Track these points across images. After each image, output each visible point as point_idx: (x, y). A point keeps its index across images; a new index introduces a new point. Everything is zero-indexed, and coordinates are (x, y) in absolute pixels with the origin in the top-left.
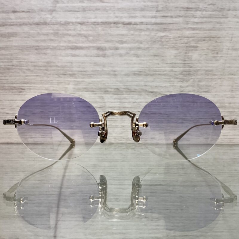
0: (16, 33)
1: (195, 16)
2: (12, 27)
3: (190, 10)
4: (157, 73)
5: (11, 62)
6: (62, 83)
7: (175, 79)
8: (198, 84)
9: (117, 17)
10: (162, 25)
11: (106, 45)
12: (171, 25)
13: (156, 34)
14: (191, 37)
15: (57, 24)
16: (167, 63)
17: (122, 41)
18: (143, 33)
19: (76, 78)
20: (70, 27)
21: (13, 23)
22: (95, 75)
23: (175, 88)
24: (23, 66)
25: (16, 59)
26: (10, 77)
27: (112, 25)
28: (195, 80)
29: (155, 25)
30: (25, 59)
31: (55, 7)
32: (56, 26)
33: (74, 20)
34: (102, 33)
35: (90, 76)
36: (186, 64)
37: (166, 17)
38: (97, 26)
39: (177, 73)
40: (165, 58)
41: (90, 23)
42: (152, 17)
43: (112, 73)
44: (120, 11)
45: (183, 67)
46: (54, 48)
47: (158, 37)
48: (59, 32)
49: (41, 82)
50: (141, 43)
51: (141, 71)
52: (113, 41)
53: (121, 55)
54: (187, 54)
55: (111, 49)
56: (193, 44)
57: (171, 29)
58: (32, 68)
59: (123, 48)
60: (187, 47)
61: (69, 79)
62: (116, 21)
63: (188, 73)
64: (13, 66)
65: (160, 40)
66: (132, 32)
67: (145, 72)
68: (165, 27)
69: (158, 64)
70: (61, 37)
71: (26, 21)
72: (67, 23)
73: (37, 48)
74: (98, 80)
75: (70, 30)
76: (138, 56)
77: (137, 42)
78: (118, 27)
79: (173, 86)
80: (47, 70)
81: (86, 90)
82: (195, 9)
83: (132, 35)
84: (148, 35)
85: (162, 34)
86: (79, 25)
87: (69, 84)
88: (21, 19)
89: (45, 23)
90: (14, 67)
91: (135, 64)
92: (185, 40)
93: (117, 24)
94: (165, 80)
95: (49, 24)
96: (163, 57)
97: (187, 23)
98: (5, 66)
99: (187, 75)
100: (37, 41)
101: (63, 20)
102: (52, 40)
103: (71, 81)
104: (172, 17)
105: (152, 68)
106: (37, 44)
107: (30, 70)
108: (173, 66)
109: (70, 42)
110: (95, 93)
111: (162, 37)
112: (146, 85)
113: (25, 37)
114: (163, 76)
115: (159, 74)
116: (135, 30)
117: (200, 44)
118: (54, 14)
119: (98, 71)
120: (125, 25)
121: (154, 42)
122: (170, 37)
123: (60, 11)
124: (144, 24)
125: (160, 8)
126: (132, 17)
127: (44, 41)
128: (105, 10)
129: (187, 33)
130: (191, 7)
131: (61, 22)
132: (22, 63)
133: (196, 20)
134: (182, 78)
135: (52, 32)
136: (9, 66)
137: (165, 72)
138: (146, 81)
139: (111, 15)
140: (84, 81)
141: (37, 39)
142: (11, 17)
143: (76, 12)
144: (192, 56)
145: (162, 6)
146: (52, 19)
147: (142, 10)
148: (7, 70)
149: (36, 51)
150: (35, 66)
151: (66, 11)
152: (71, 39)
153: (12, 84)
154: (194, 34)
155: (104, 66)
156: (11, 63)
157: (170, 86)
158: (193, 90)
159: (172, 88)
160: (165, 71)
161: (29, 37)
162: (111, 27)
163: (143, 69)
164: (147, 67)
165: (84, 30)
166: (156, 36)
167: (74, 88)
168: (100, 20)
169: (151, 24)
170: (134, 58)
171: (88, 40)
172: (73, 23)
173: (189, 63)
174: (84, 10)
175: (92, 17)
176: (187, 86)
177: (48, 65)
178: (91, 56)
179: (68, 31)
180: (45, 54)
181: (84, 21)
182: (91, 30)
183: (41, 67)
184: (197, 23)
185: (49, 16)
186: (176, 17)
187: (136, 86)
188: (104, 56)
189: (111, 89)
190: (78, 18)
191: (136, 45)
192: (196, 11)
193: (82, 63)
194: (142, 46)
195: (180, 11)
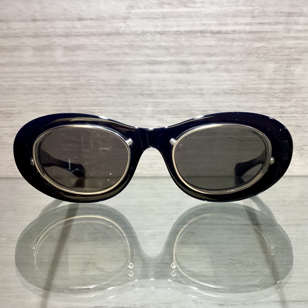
0: (83, 45)
1: (298, 23)
2: (78, 38)
3: (292, 15)
4: (252, 91)
5: (79, 80)
6: (138, 104)
7: (273, 98)
8: (301, 104)
9: (204, 25)
10: (258, 34)
11: (192, 59)
12: (270, 33)
13: (252, 44)
14: (293, 48)
15: (131, 35)
16: (264, 80)
17: (210, 53)
18: (235, 43)
19: (155, 98)
20: (148, 37)
21: (79, 32)
22: (178, 94)
23: (275, 109)
24: (93, 86)
25: (84, 77)
26: (77, 98)
27: (199, 34)
28: (298, 99)
29: (249, 34)
30: (94, 77)
31: (130, 13)
32: (131, 37)
33: (152, 29)
34: (187, 44)
35: (171, 96)
36: (288, 81)
37: (264, 24)
38: (180, 36)
39: (276, 91)
40: (261, 73)
41: (172, 33)
42: (247, 24)
43: (198, 92)
44: (207, 17)
45: (283, 84)
46: (128, 64)
47: (254, 48)
48: (135, 44)
49: (114, 104)
50: (233, 55)
51: (233, 89)
52: (199, 53)
53: (209, 71)
54: (288, 69)
55: (197, 64)
56: (295, 56)
57: (270, 39)
58: (103, 88)
59: (211, 62)
60: (288, 59)
61: (147, 100)
62: (202, 30)
63: (290, 91)
64: (80, 85)
65: (255, 51)
66: (222, 43)
67: (238, 90)
68: (262, 36)
69: (254, 80)
70: (137, 50)
71: (95, 30)
72: (144, 33)
73: (109, 63)
74: (182, 100)
75: (148, 41)
76: (229, 71)
77: (229, 54)
78: (205, 37)
79: (271, 107)
80: (121, 90)
81: (168, 112)
82: (298, 15)
83: (222, 46)
84: (241, 46)
85: (258, 45)
86: (159, 35)
87: (146, 106)
88: (89, 28)
89: (118, 34)
90: (81, 87)
91: (225, 80)
92: (287, 51)
93: (204, 33)
94: (263, 99)
95: (122, 35)
96: (259, 72)
97: (289, 31)
98: (70, 85)
99: (289, 93)
100: (108, 55)
101: (139, 29)
102: (126, 54)
103: (149, 102)
104: (270, 24)
105: (246, 85)
106: (109, 59)
107: (101, 90)
108: (272, 83)
109: (147, 55)
110: (178, 116)
111: (258, 48)
112: (239, 106)
113: (94, 50)
114: (260, 95)
115: (255, 93)
116: (226, 40)
117: (304, 56)
118: (129, 22)
119: (181, 89)
120: (214, 35)
121: (249, 54)
122: (268, 47)
123: (135, 19)
124: (237, 33)
125: (255, 14)
126: (223, 24)
127: (117, 55)
128: (189, 16)
129: (290, 43)
130: (293, 11)
131: (136, 31)
132: (91, 81)
133: (299, 27)
134: (282, 97)
135: (126, 43)
136: (75, 85)
137: (262, 91)
138: (239, 102)
139: (197, 22)
140: (164, 102)
141: (108, 52)
142: (76, 26)
143: (155, 20)
144: (294, 70)
145: (258, 11)
146: (126, 28)
147: (234, 16)
148: (73, 90)
149: (108, 67)
150: (107, 85)
151: (142, 18)
152: (149, 52)
153: (79, 106)
154: (296, 44)
155: (188, 83)
156: (78, 82)
157: (268, 106)
158: (296, 111)
159: (270, 109)
160: (263, 89)
161: (98, 51)
162: (197, 37)
163: (235, 86)
164: (240, 85)
165: (164, 41)
166: (251, 46)
167: (153, 111)
168: (183, 29)
169: (245, 33)
170: (225, 74)
171: (169, 53)
172: (151, 33)
173: (290, 78)
174: (164, 16)
175: (173, 26)
176: (289, 107)
177: (122, 83)
178: (173, 72)
179: (145, 42)
180: (118, 70)
181: (164, 30)
182: (173, 41)
183: (113, 86)
184: (300, 31)
185: (122, 25)
186: (275, 24)
187: (228, 107)
188: (189, 72)
189: (198, 111)
190: (157, 27)
191: (227, 58)
192: (299, 16)
193: (163, 80)
194: (234, 59)
195: (280, 16)
